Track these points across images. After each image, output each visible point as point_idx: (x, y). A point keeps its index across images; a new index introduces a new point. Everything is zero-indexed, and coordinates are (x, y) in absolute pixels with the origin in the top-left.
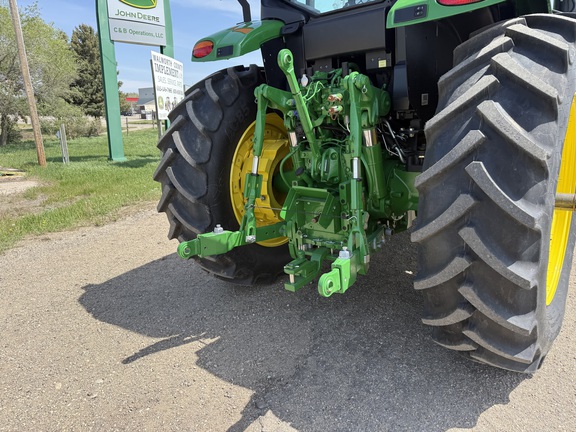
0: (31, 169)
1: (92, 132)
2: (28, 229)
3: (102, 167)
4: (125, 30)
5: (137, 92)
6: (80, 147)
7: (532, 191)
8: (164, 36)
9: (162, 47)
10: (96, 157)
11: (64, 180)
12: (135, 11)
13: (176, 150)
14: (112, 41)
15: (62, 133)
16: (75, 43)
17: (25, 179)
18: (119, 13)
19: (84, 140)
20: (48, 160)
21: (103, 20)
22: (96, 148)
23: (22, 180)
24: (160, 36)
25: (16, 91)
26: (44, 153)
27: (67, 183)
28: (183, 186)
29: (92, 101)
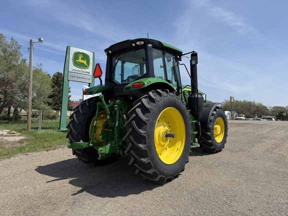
0: (24, 131)
1: (54, 117)
2: (21, 151)
3: (55, 132)
4: (75, 77)
5: (79, 101)
6: (47, 123)
7: (143, 127)
8: (91, 79)
9: (89, 84)
10: (53, 128)
11: (37, 137)
12: (80, 69)
13: (74, 119)
14: (69, 81)
15: (40, 117)
16: (54, 79)
17: (20, 136)
18: (73, 70)
19: (49, 121)
20: (32, 128)
21: (66, 72)
22: (54, 125)
23: (18, 136)
24: (89, 79)
25: (24, 98)
26: (30, 125)
27: (38, 138)
28: (74, 129)
29: (56, 104)
